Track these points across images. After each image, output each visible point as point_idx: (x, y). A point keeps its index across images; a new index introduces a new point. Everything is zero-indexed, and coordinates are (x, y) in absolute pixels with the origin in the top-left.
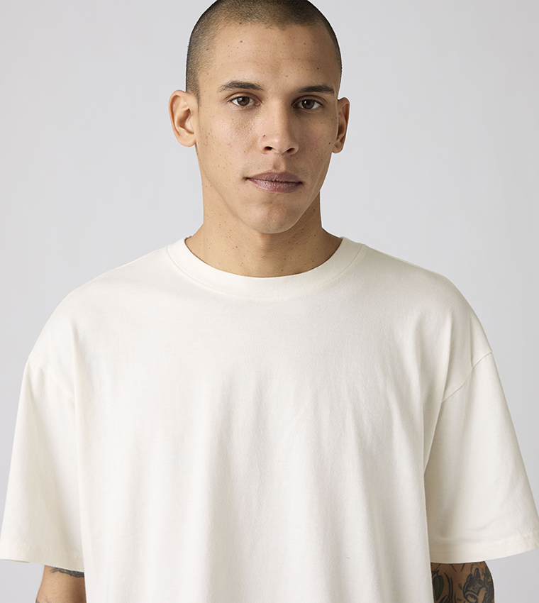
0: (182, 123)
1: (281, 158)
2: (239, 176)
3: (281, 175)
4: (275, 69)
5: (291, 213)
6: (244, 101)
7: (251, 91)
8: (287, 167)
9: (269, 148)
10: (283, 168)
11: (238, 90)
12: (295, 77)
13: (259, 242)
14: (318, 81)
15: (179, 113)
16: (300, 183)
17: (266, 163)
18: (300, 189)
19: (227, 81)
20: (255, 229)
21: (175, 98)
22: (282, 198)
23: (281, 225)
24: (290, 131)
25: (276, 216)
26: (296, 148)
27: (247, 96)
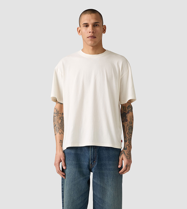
0: (79, 32)
1: (92, 33)
2: (86, 37)
3: (92, 36)
4: (90, 20)
5: (95, 42)
6: (86, 26)
7: (87, 24)
8: (93, 35)
9: (90, 32)
10: (92, 35)
11: (85, 24)
12: (93, 21)
13: (91, 48)
14: (97, 22)
15: (79, 31)
16: (96, 37)
17: (90, 34)
18: (96, 38)
19: (83, 23)
20: (90, 46)
21: (78, 28)
22: (93, 39)
23: (94, 44)
24: (93, 29)
25: (92, 42)
26: (94, 32)
27: (87, 25)
